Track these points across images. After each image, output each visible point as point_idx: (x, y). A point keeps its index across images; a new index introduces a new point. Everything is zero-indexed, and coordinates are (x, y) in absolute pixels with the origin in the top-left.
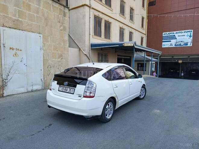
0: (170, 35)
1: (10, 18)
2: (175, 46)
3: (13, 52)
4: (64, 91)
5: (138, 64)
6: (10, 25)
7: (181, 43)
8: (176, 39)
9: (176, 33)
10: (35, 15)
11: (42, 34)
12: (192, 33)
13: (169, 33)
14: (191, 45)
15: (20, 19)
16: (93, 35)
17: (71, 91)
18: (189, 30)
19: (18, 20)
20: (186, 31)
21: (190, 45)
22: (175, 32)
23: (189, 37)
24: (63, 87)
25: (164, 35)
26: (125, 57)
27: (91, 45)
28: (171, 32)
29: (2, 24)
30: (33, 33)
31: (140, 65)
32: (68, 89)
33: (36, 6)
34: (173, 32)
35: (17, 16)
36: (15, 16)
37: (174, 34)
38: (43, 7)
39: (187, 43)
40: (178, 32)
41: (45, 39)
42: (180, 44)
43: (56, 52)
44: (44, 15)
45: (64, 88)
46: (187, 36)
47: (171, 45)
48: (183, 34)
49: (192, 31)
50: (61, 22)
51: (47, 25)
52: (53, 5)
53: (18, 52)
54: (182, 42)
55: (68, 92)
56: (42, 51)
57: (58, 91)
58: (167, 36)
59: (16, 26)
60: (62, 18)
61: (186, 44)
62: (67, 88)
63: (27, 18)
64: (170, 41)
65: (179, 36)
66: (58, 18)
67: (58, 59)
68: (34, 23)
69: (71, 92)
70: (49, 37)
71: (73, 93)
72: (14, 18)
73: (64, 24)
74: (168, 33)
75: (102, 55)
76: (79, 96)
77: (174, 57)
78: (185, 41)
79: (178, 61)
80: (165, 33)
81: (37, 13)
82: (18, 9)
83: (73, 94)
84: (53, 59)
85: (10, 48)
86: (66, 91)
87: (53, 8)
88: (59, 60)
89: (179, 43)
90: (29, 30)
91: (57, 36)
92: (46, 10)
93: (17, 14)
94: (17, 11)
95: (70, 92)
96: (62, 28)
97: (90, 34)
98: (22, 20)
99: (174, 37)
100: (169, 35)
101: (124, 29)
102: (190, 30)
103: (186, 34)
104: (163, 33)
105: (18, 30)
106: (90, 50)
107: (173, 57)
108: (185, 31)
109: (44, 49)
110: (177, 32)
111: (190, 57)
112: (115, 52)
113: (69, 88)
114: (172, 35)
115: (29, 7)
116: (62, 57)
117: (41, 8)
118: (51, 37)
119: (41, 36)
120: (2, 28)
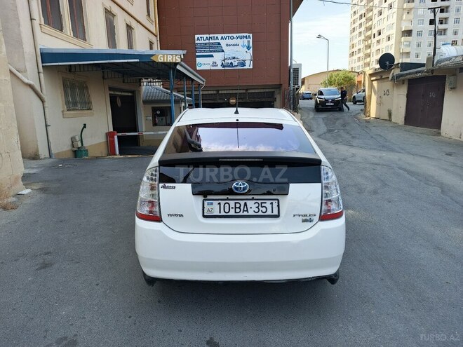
0: (211, 41)
2: (221, 68)
4: (232, 213)
5: (154, 110)
7: (232, 61)
8: (223, 51)
9: (222, 38)
12: (251, 40)
13: (208, 36)
14: (251, 67)
16: (43, 23)
17: (264, 210)
18: (245, 35)
20: (241, 35)
21: (249, 65)
22: (220, 36)
23: (245, 48)
24: (223, 202)
25: (198, 42)
26: (123, 94)
28: (211, 36)
31: (158, 112)
32: (250, 203)
34: (216, 35)
37: (217, 41)
39: (244, 61)
40: (226, 35)
42: (231, 63)
45: (231, 202)
46: (243, 46)
47: (215, 64)
48: (235, 41)
49: (251, 35)
54: (234, 58)
55: (251, 212)
57: (204, 216)
58: (205, 44)
61: (243, 64)
62: (242, 203)
64: (212, 56)
65: (227, 45)
69: (269, 213)
71: (275, 213)
74: (205, 36)
75: (73, 87)
76: (304, 221)
77: (220, 92)
78: (241, 58)
79: (228, 100)
80: (199, 36)
83: (277, 216)
86: (245, 213)
89: (230, 61)
95: (260, 213)
97: (31, 19)
99: (217, 48)
100: (207, 41)
101: (114, 16)
102: (248, 35)
103: (239, 41)
104: (196, 36)
106: (41, 69)
107: (218, 91)
108: (238, 35)
110: (223, 35)
111: (250, 91)
112: (103, 78)
113: (253, 199)
114: (213, 41)
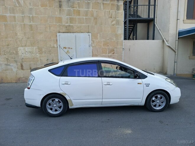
1: (64, 25)
3: (66, 50)
6: (64, 30)
10: (84, 17)
11: (90, 33)
15: (71, 25)
16: (185, 19)
19: (69, 26)
27: (179, 33)
29: (58, 31)
30: (83, 33)
33: (85, 9)
35: (69, 23)
36: (67, 23)
38: (92, 9)
41: (94, 36)
43: (106, 47)
44: (92, 15)
50: (113, 17)
51: (96, 24)
52: (103, 3)
53: (70, 50)
56: (91, 48)
59: (69, 30)
60: (114, 13)
63: (77, 22)
66: (110, 14)
67: (109, 53)
68: (83, 25)
70: (98, 34)
72: (67, 25)
73: (117, 19)
81: (87, 15)
82: (70, 17)
84: (103, 54)
85: (64, 48)
87: (103, 6)
88: (110, 55)
90: (79, 32)
91: (107, 32)
92: (96, 10)
93: (69, 21)
94: (69, 18)
96: (114, 22)
97: (177, 20)
98: (73, 25)
105: (70, 33)
106: (177, 39)
109: (93, 45)
115: (79, 13)
116: (113, 52)
117: (91, 9)
118: (100, 34)
119: (90, 34)
120: (58, 34)
